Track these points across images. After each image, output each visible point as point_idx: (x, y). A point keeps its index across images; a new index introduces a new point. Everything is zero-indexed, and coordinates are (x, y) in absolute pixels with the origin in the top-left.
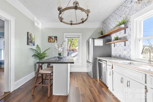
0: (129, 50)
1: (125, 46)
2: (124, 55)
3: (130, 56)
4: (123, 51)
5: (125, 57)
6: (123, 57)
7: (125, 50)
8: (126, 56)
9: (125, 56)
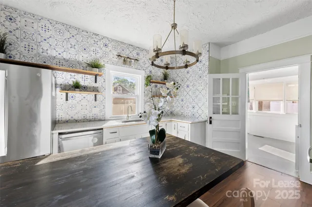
0: (103, 107)
1: (96, 100)
2: (94, 115)
3: (104, 115)
4: (92, 109)
5: (96, 117)
6: (92, 117)
7: (95, 107)
8: (98, 115)
9: (96, 115)
